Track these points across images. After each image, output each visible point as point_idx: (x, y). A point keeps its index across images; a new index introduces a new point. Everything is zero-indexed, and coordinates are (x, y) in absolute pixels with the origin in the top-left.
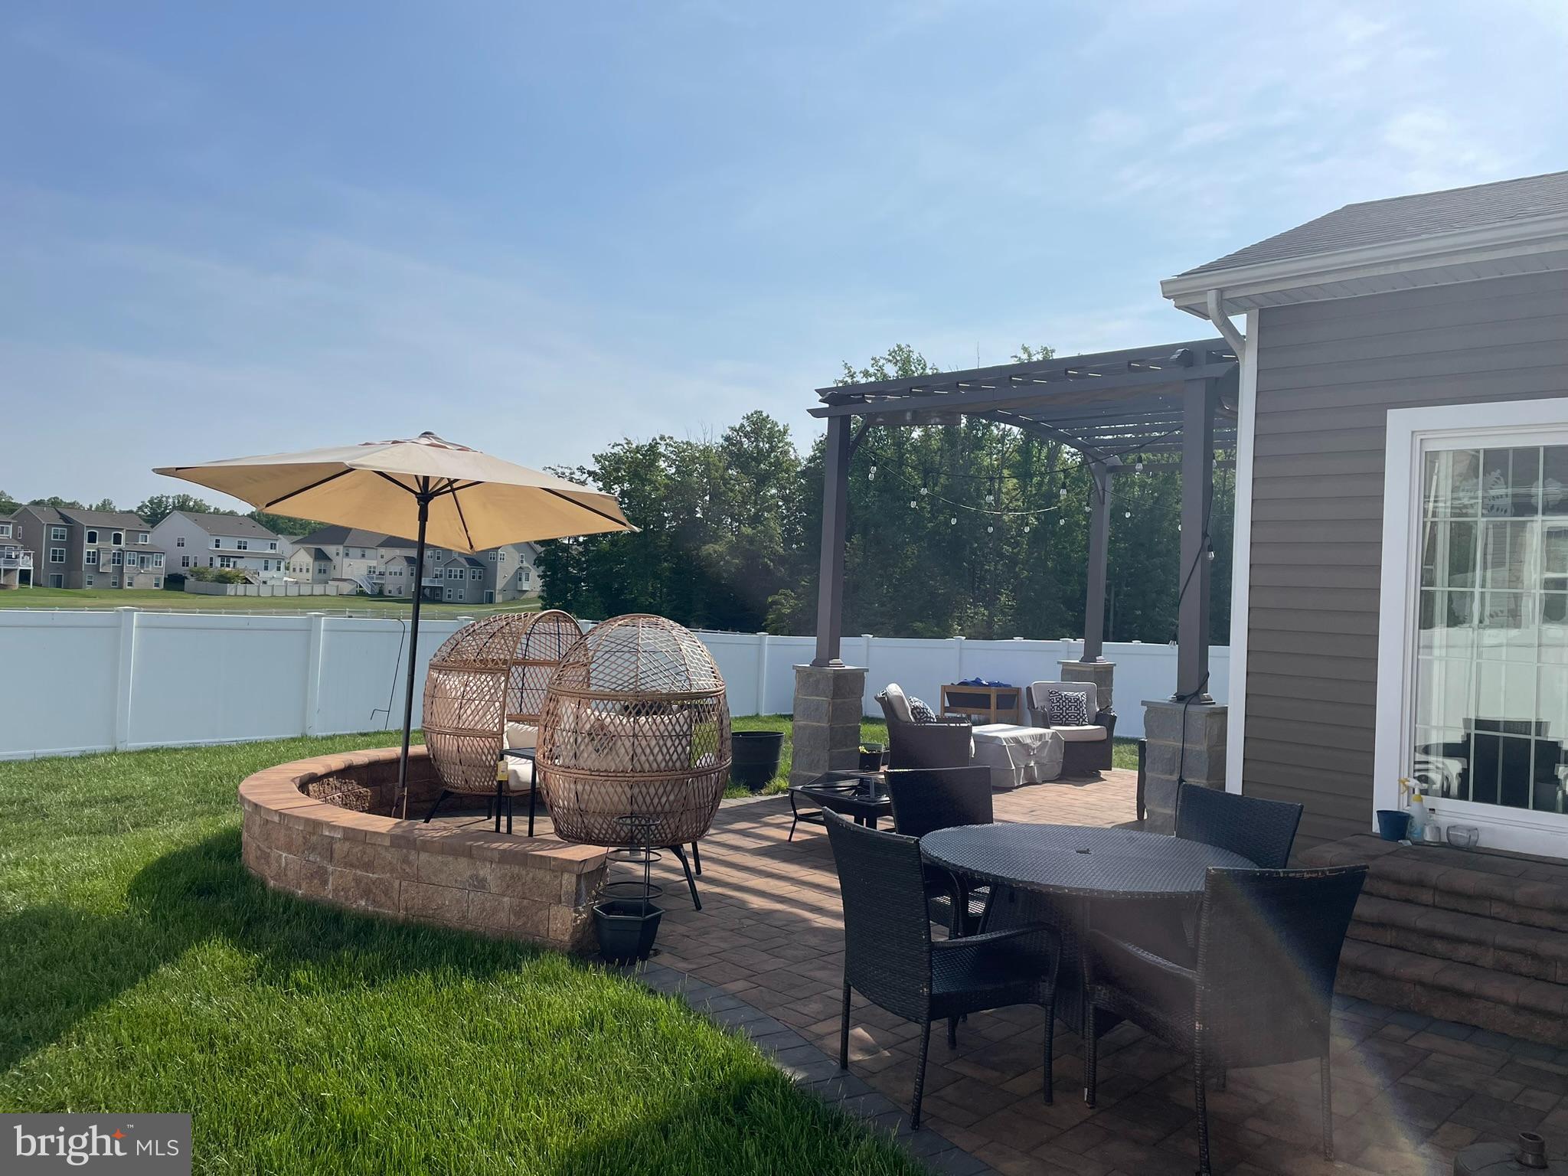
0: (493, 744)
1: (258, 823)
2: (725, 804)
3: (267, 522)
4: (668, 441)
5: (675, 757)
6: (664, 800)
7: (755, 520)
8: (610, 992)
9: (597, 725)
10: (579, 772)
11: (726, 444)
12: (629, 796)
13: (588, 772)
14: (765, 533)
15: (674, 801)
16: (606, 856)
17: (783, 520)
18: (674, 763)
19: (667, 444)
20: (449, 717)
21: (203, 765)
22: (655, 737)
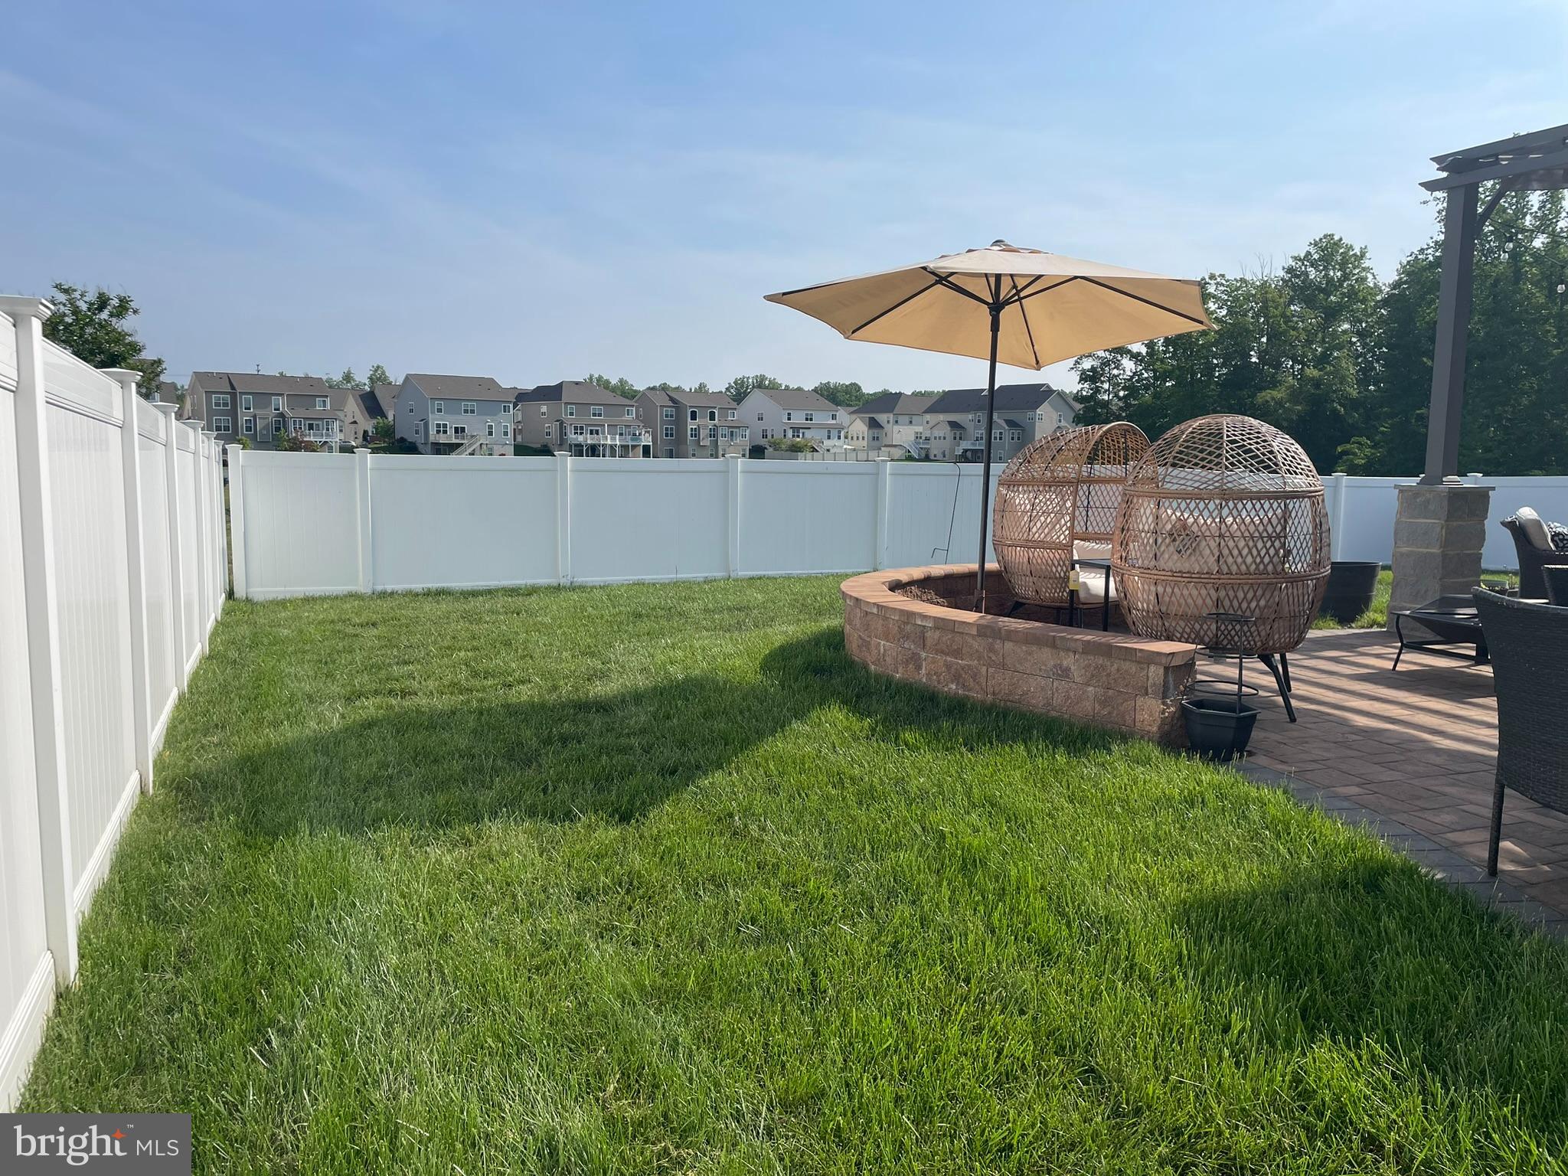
0: (1063, 556)
1: (859, 615)
2: (1312, 634)
3: (828, 396)
4: (1219, 280)
5: (1267, 559)
6: (1253, 605)
7: (1322, 360)
8: (1205, 778)
9: (1178, 525)
10: (1159, 573)
11: (1287, 277)
12: (1215, 599)
13: (1169, 574)
14: (1336, 373)
15: (1265, 607)
16: (1195, 651)
17: (1357, 358)
18: (1266, 567)
19: (1217, 284)
20: (1019, 530)
21: (798, 588)
22: (1244, 538)
